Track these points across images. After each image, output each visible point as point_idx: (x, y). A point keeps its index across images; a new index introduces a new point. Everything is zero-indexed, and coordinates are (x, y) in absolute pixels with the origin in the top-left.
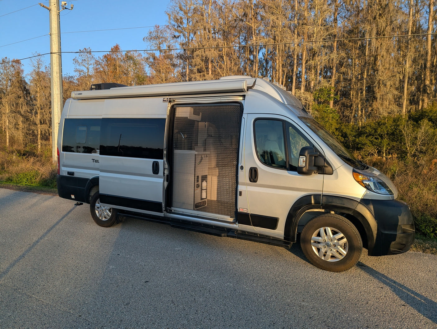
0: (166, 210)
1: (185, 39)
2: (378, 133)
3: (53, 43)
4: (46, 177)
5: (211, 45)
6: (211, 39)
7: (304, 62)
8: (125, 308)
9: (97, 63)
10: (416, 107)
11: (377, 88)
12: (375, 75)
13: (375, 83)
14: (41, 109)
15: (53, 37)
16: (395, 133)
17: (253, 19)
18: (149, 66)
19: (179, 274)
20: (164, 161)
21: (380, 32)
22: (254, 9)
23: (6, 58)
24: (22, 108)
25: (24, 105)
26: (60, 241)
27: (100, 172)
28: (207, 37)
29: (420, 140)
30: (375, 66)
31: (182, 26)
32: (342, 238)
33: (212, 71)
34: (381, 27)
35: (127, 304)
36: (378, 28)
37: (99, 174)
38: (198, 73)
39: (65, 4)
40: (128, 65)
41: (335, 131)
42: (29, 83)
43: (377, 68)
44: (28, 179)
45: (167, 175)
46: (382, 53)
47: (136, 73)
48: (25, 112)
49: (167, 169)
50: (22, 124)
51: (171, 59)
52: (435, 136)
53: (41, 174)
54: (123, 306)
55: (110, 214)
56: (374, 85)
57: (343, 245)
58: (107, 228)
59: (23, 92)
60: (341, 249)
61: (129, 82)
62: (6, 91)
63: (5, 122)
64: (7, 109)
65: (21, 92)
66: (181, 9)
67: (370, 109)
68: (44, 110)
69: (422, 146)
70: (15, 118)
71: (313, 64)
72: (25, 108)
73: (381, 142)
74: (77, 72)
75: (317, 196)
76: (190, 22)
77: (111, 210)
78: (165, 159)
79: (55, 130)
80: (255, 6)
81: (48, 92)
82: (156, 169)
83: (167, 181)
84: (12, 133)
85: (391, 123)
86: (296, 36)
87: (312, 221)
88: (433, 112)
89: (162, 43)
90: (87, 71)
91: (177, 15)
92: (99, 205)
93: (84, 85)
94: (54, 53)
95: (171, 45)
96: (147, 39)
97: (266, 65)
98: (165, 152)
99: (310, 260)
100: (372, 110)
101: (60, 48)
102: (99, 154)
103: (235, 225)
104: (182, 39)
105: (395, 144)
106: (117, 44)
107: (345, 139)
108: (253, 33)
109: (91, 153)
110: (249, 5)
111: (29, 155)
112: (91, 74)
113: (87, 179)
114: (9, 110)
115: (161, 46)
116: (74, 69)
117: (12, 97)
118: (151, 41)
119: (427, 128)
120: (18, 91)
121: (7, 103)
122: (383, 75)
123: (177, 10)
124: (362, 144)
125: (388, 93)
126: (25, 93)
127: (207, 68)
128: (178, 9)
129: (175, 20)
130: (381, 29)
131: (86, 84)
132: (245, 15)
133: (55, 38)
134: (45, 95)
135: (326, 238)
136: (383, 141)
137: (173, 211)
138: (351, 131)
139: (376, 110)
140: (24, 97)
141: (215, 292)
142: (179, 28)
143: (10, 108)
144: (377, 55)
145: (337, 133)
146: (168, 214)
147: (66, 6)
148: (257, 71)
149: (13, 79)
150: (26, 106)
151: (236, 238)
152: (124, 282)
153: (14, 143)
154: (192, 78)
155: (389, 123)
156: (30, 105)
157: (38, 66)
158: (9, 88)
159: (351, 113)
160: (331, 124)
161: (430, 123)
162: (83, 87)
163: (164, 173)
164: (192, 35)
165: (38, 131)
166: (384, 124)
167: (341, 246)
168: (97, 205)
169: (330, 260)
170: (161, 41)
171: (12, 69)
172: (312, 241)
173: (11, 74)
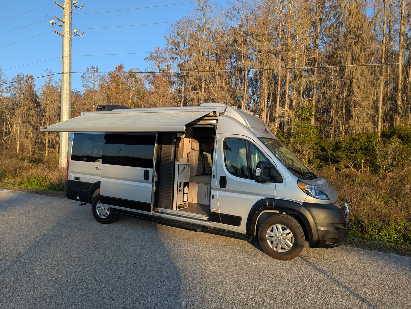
0: (154, 210)
1: (181, 61)
2: (353, 148)
3: (65, 65)
4: (53, 181)
5: (205, 66)
6: (205, 61)
7: (288, 83)
8: (116, 280)
9: (102, 79)
10: (388, 125)
11: (353, 107)
12: (351, 96)
13: (350, 103)
14: (50, 120)
15: (64, 59)
16: (368, 148)
17: (242, 44)
18: (149, 83)
19: (160, 259)
20: (153, 170)
21: (355, 58)
22: (243, 36)
23: (21, 74)
24: (32, 119)
25: (34, 116)
26: (67, 233)
27: (102, 177)
28: (201, 59)
29: (391, 155)
30: (351, 88)
31: (179, 49)
32: (290, 233)
33: (205, 89)
34: (356, 53)
35: (118, 278)
36: (353, 55)
37: (100, 180)
38: (192, 91)
39: (77, 31)
40: (130, 82)
41: (314, 145)
42: (40, 96)
43: (352, 89)
44: (38, 183)
45: (156, 181)
46: (357, 76)
47: (137, 89)
48: (35, 122)
49: (156, 176)
50: (31, 134)
51: (169, 77)
52: (404, 151)
53: (49, 179)
54: (115, 279)
55: (109, 213)
56: (350, 105)
57: (290, 239)
58: (106, 225)
59: (34, 105)
60: (288, 242)
61: (131, 97)
62: (19, 103)
63: (16, 131)
64: (19, 120)
65: (33, 104)
66: (178, 34)
67: (347, 126)
68: (52, 121)
69: (393, 160)
70: (26, 128)
71: (295, 85)
72: (35, 118)
73: (356, 156)
74: (84, 88)
75: (271, 200)
76: (186, 45)
77: (110, 209)
78: (154, 168)
79: (63, 140)
80: (244, 34)
81: (57, 105)
82: (146, 176)
83: (155, 186)
84: (23, 141)
85: (365, 139)
86: (280, 61)
87: (267, 220)
88: (402, 130)
89: (161, 63)
90: (93, 87)
91: (175, 40)
92: (99, 205)
93: (90, 99)
94: (65, 73)
95: (169, 64)
96: (148, 59)
97: (256, 83)
98: (154, 163)
99: (265, 251)
100: (349, 127)
101: (70, 69)
102: (101, 163)
103: (208, 223)
104: (179, 61)
105: (368, 158)
106: (121, 63)
107: (323, 153)
108: (243, 57)
109: (95, 162)
110: (239, 33)
111: (39, 162)
112: (96, 90)
113: (91, 184)
114: (20, 120)
115: (161, 65)
116: (82, 85)
117: (24, 109)
118: (152, 60)
119: (397, 145)
120: (30, 104)
121: (19, 114)
122: (357, 96)
123: (175, 36)
124: (338, 157)
125: (362, 113)
126: (36, 105)
127: (201, 87)
128: (176, 34)
129: (173, 44)
130: (356, 55)
131: (92, 98)
132: (235, 41)
133: (66, 60)
134: (54, 108)
135: (277, 233)
136: (357, 155)
137: (159, 211)
138: (329, 145)
139: (352, 127)
140: (35, 109)
141: (186, 272)
142: (177, 51)
143: (21, 118)
144: (353, 78)
145: (316, 147)
146: (156, 213)
147: (78, 33)
148: (245, 89)
149: (26, 92)
150: (36, 117)
151: (208, 233)
152: (117, 263)
153: (24, 150)
154: (186, 95)
155: (363, 139)
156: (40, 116)
157: (49, 82)
158: (21, 101)
159: (331, 129)
160: (311, 139)
161: (400, 140)
162: (89, 101)
163: (153, 180)
164: (188, 57)
165: (45, 139)
166: (359, 140)
167: (288, 240)
168: (98, 205)
169: (280, 251)
170: (160, 61)
171: (26, 84)
172: (267, 236)
173: (24, 88)
